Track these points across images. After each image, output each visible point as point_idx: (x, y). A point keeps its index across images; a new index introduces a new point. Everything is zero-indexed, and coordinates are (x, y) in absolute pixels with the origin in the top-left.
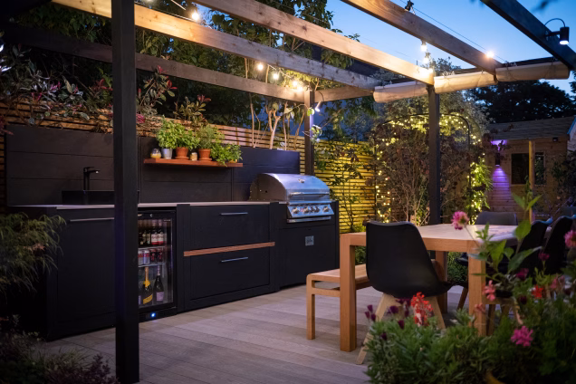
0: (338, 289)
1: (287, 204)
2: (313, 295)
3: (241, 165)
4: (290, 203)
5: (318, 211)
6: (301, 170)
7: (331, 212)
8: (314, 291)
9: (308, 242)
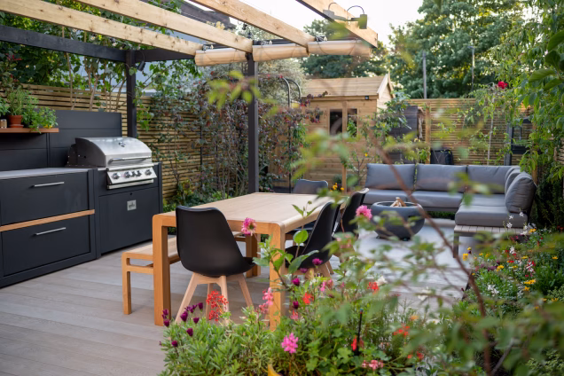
0: (152, 266)
1: (107, 170)
2: (129, 273)
3: (57, 130)
4: (110, 169)
5: (139, 175)
6: (123, 133)
7: (153, 175)
8: (129, 268)
9: (130, 206)
